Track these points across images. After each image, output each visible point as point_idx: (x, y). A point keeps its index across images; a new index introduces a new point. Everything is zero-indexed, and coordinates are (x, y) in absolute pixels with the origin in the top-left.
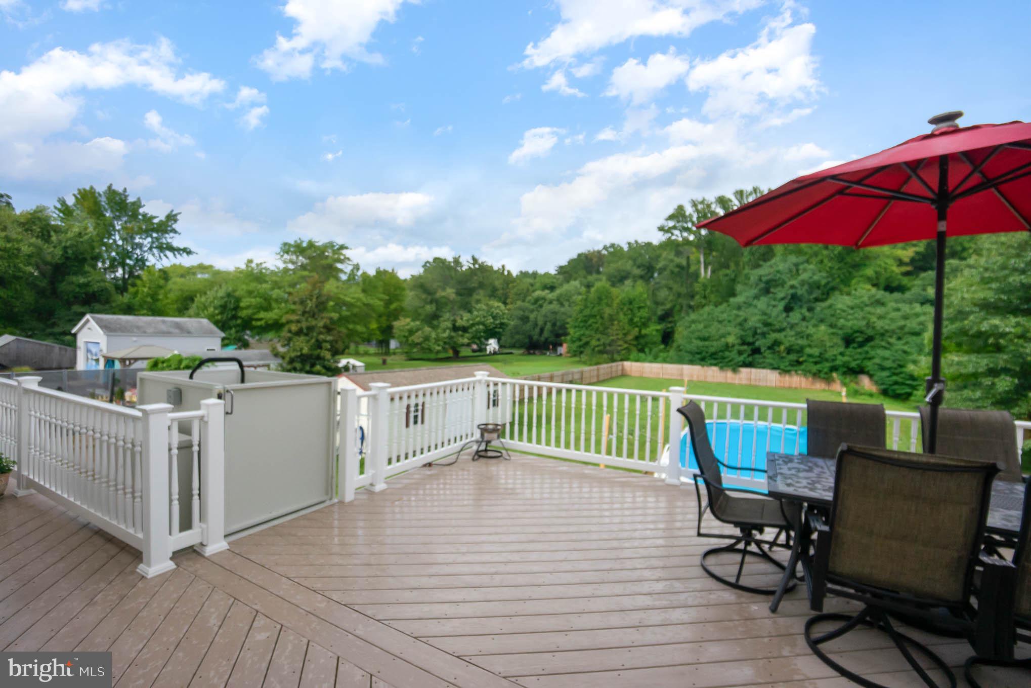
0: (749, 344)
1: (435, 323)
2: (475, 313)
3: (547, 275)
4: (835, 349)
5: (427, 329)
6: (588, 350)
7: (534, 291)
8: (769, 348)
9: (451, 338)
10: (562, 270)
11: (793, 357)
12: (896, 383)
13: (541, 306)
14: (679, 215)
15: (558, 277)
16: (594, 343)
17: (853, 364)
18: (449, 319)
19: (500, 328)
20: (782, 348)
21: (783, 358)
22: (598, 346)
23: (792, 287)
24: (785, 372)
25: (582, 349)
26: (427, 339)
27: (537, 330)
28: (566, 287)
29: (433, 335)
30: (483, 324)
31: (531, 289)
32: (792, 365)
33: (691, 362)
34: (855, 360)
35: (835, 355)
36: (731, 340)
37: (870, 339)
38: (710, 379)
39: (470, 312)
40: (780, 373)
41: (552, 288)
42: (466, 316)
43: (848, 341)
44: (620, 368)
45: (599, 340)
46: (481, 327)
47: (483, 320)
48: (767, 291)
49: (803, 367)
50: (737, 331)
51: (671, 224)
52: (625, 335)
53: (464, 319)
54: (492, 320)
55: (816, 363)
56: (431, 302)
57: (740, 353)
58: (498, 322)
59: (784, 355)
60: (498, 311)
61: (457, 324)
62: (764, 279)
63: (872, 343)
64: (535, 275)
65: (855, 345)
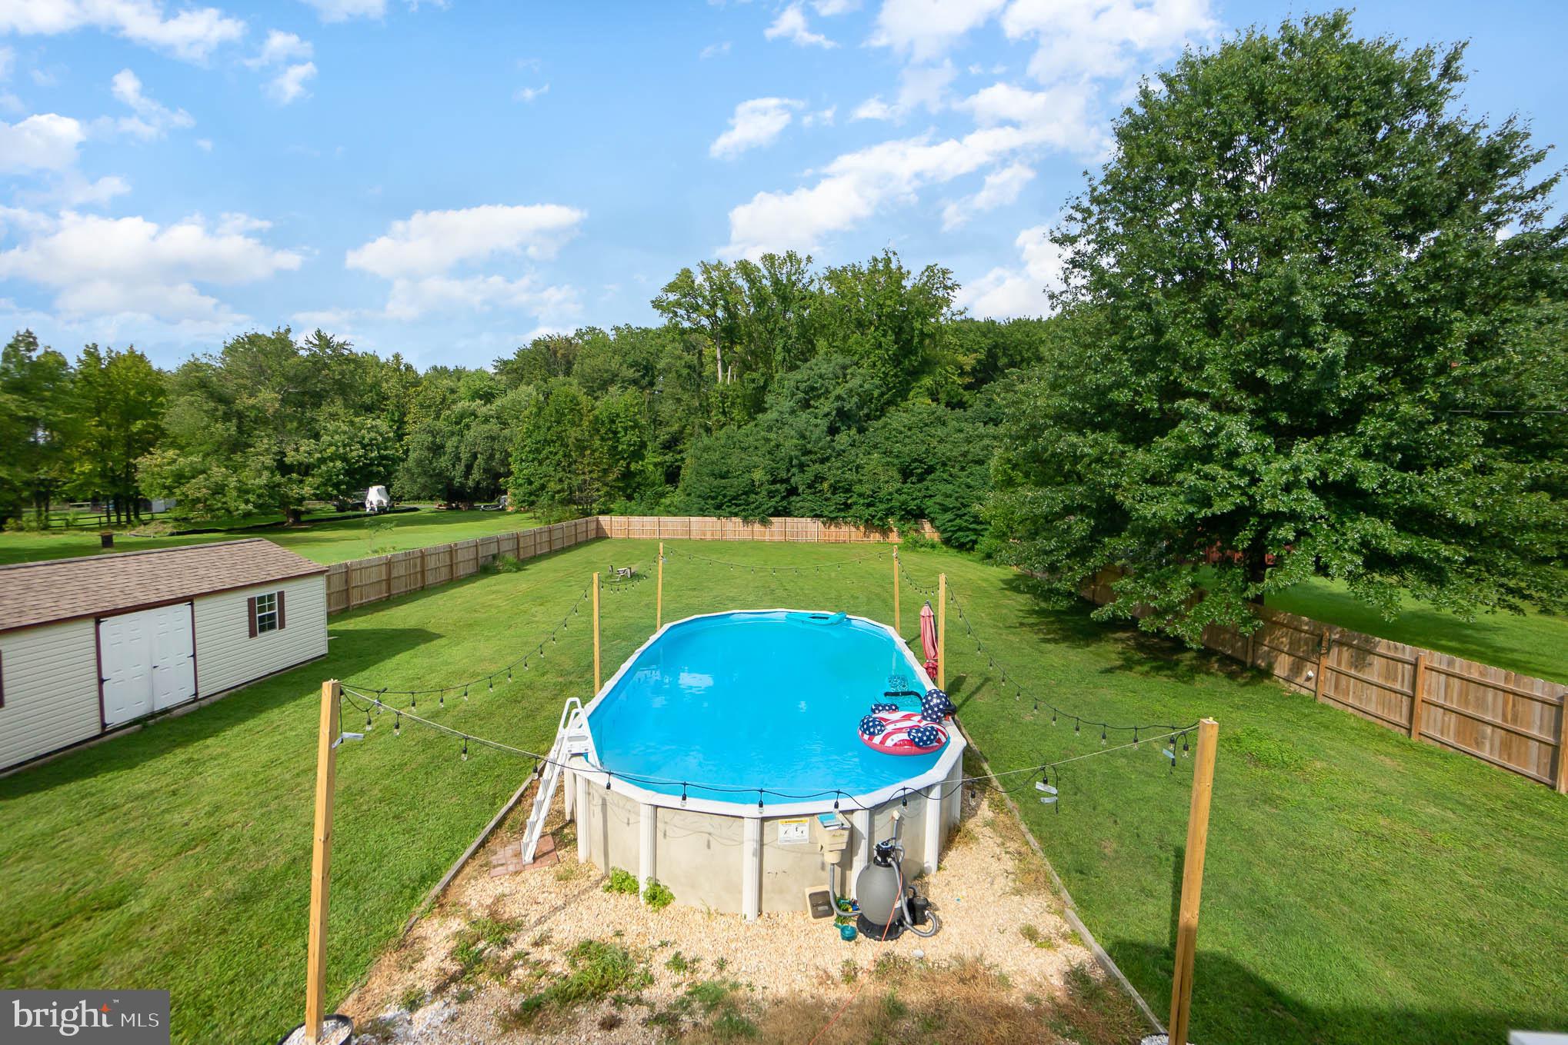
0: (782, 481)
1: (238, 457)
2: (325, 438)
3: (480, 374)
4: (891, 484)
5: (218, 472)
6: (544, 499)
7: (454, 402)
8: (810, 486)
9: (273, 487)
10: (504, 366)
11: (840, 498)
12: (960, 529)
13: (468, 427)
14: (683, 284)
15: (498, 377)
16: (553, 486)
17: (912, 505)
18: (267, 450)
19: (379, 465)
20: (826, 485)
21: (827, 499)
22: (559, 492)
23: (839, 398)
24: (832, 520)
25: (533, 498)
26: (219, 490)
27: (461, 468)
28: (511, 395)
29: (233, 482)
30: (344, 459)
31: (450, 397)
32: (840, 510)
33: (702, 512)
34: (913, 499)
35: (890, 494)
36: (758, 475)
37: (931, 470)
38: (730, 536)
39: (317, 436)
40: (824, 524)
41: (488, 397)
42: (306, 445)
43: (906, 474)
44: (593, 526)
45: (561, 480)
46: (339, 464)
47: (341, 450)
48: (806, 405)
49: (851, 512)
50: (767, 462)
51: (672, 297)
52: (605, 472)
53: (300, 451)
54: (361, 452)
55: (869, 505)
56: (227, 418)
57: (771, 495)
58: (375, 454)
59: (829, 495)
60: (373, 435)
61: (288, 460)
62: (802, 386)
63: (932, 476)
64: (459, 374)
65: (914, 479)
